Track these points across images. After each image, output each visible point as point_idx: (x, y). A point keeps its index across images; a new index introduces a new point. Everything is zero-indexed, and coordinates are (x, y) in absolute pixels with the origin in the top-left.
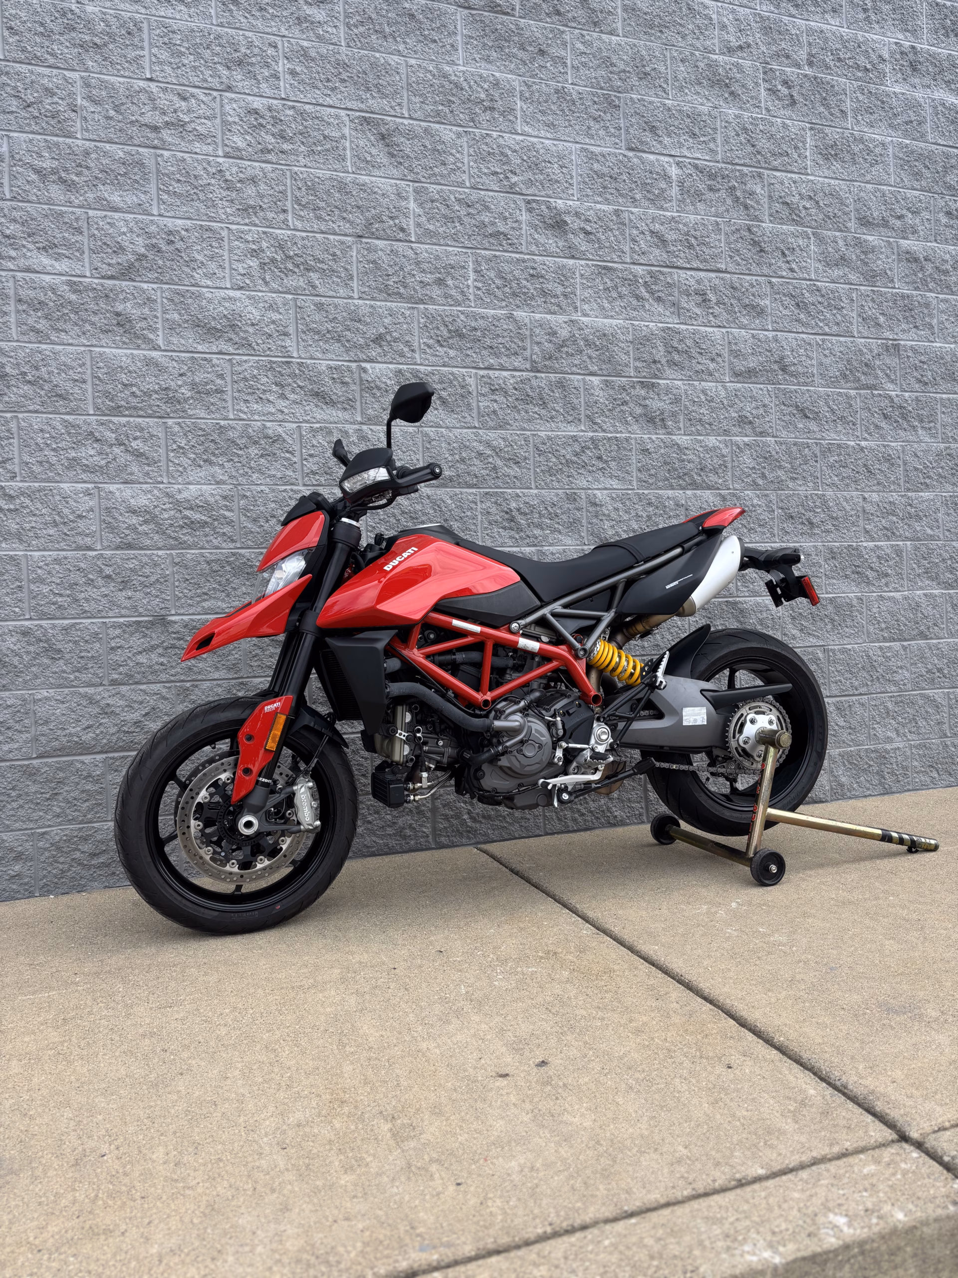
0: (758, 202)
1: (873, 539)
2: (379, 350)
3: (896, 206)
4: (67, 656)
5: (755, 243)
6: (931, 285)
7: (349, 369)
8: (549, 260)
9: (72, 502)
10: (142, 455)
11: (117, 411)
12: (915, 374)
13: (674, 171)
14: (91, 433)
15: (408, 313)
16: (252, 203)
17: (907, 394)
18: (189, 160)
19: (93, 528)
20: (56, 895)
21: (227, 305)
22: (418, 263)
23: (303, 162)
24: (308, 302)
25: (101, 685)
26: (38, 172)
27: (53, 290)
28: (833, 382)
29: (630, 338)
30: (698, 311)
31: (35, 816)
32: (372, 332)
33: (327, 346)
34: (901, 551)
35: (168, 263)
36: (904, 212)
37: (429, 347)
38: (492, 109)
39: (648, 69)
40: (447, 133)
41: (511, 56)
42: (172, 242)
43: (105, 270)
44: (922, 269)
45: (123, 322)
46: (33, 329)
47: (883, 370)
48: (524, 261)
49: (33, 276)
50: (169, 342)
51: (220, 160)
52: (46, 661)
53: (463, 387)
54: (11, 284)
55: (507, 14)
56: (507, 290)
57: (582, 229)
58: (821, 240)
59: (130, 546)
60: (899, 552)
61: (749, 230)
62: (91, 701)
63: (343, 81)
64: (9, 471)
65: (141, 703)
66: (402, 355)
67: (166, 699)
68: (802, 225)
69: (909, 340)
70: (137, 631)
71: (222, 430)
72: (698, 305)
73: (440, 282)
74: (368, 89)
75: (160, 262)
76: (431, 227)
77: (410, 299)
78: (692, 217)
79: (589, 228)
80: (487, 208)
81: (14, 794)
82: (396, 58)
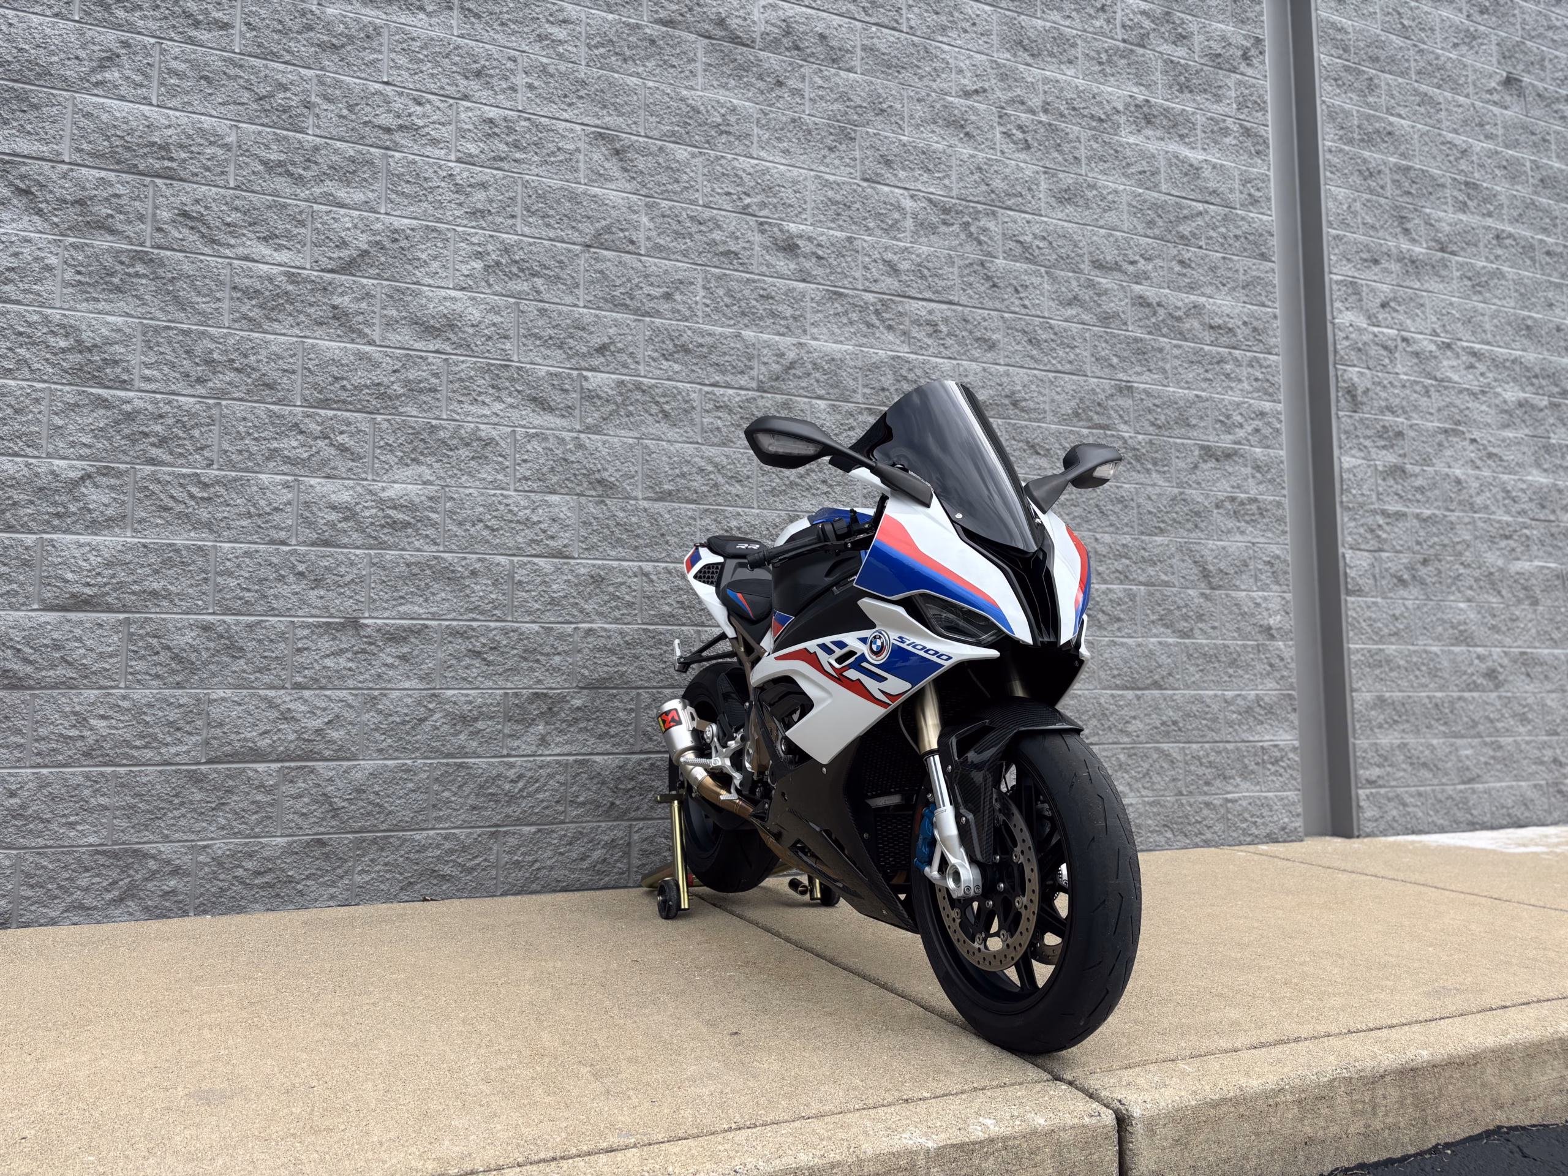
0: (991, 238)
1: (1105, 582)
2: (602, 360)
3: (1130, 252)
4: (250, 655)
5: (988, 278)
6: (1165, 330)
7: (569, 376)
8: (779, 282)
9: (269, 494)
10: (347, 449)
11: (325, 403)
12: (1149, 417)
13: (908, 204)
14: (296, 425)
15: (633, 325)
16: (479, 206)
17: (1140, 437)
18: (420, 164)
19: (289, 522)
20: (213, 915)
21: (448, 304)
22: (646, 276)
23: (536, 171)
24: (530, 307)
25: (283, 688)
26: (264, 163)
27: (271, 280)
28: (1064, 420)
29: (859, 364)
30: (929, 341)
31: (197, 827)
32: (596, 341)
33: (548, 352)
34: (1135, 596)
35: (391, 261)
36: (1137, 258)
37: (654, 360)
38: (728, 133)
39: (885, 106)
40: (682, 153)
41: (748, 85)
42: (396, 240)
43: (325, 262)
44: (1155, 314)
45: (339, 316)
46: (245, 317)
47: (1116, 411)
48: (754, 281)
49: (250, 264)
50: (385, 338)
51: (450, 164)
52: (225, 659)
53: (687, 402)
54: (227, 271)
55: (747, 46)
56: (735, 308)
57: (814, 253)
58: (1054, 279)
59: (326, 543)
60: (1132, 597)
61: (982, 264)
62: (271, 704)
63: (581, 97)
64: (207, 459)
65: (325, 709)
66: (625, 365)
67: (350, 706)
68: (1035, 263)
69: (1143, 381)
70: (326, 632)
71: (433, 429)
72: (930, 336)
73: (668, 296)
74: (605, 107)
75: (383, 259)
76: (662, 242)
77: (635, 311)
78: (925, 248)
79: (820, 253)
80: (719, 227)
81: (176, 801)
82: (634, 79)
